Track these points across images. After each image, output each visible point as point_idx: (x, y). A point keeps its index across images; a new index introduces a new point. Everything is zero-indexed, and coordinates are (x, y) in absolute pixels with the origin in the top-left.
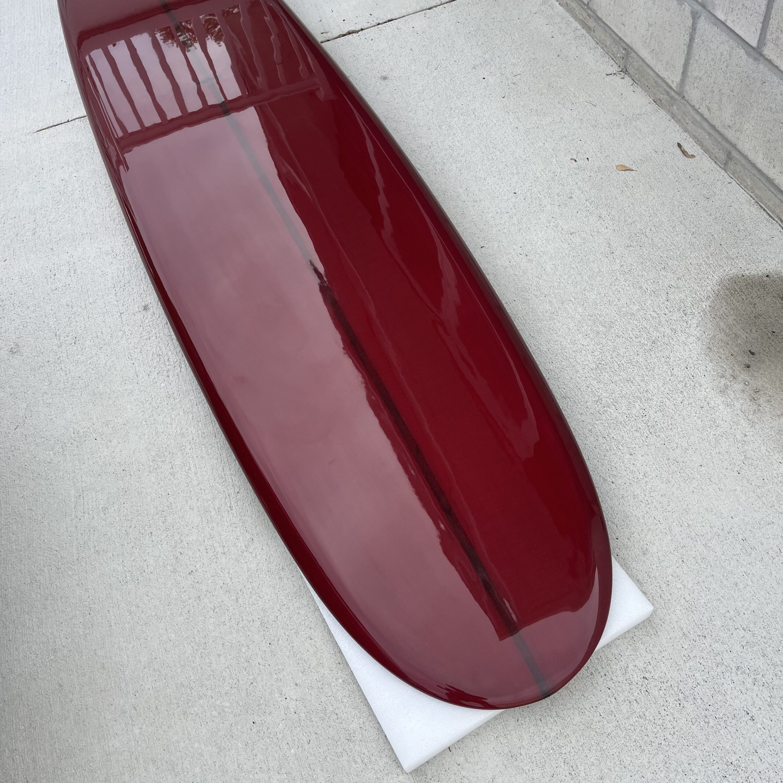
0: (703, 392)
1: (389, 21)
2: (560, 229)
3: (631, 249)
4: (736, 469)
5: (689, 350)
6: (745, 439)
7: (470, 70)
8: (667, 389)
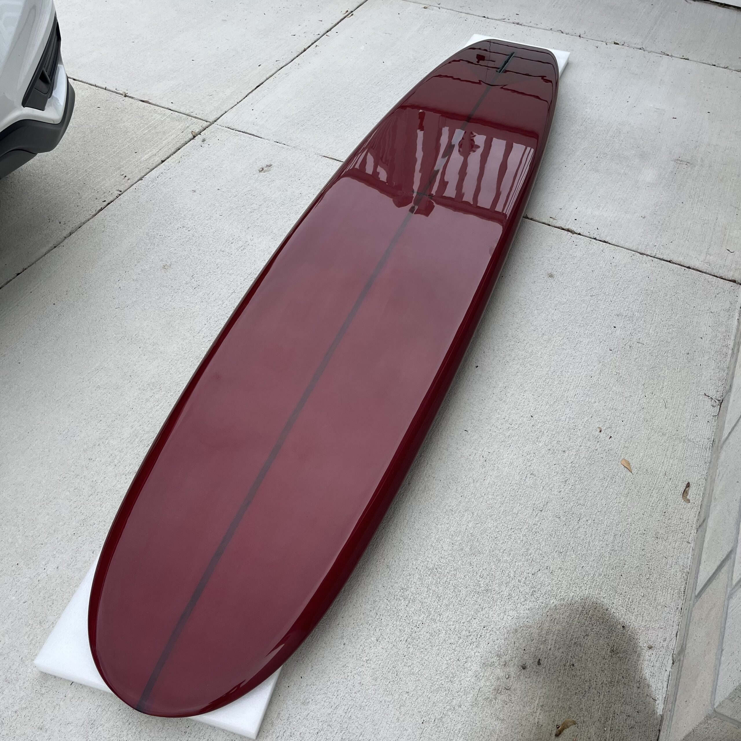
0: (473, 652)
1: (605, 242)
2: (529, 465)
3: (557, 520)
4: (425, 719)
5: (502, 618)
6: (457, 708)
7: (613, 315)
8: (454, 626)
